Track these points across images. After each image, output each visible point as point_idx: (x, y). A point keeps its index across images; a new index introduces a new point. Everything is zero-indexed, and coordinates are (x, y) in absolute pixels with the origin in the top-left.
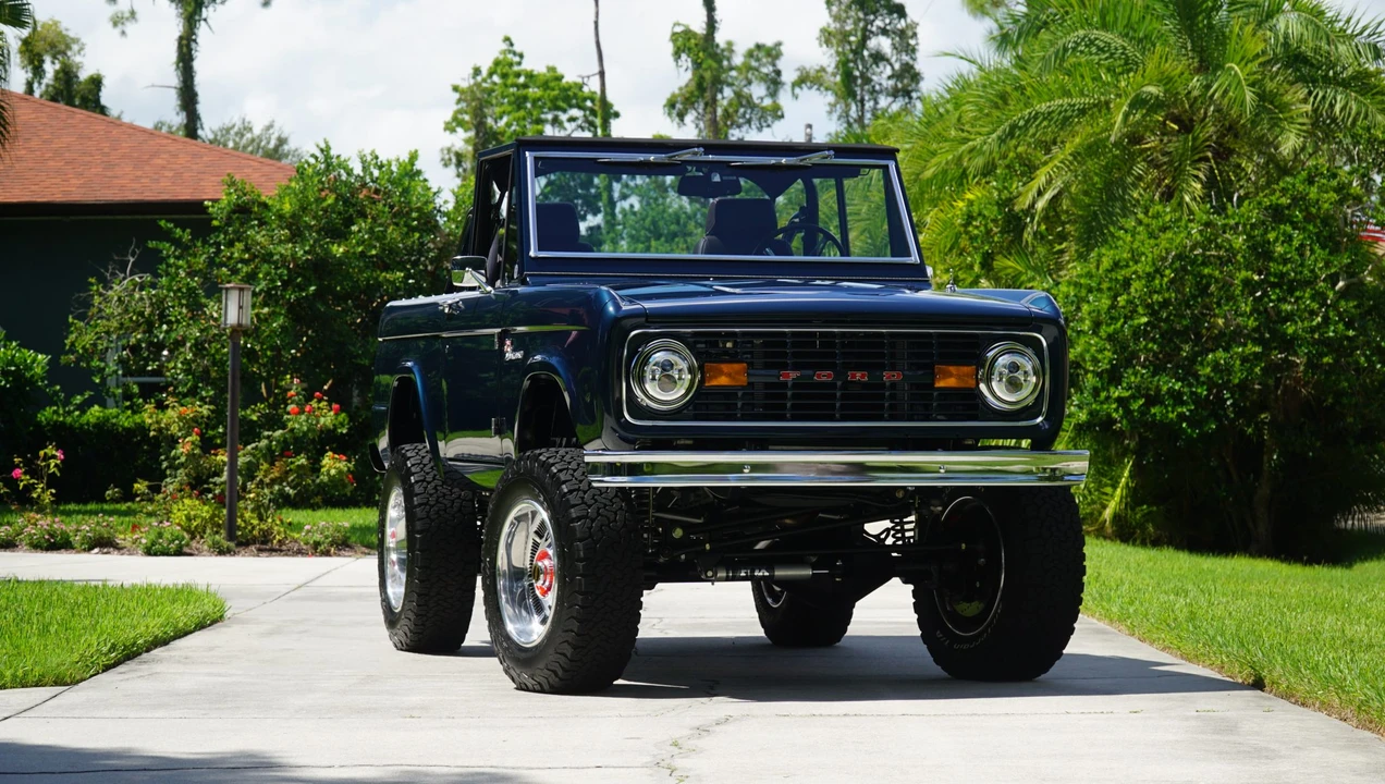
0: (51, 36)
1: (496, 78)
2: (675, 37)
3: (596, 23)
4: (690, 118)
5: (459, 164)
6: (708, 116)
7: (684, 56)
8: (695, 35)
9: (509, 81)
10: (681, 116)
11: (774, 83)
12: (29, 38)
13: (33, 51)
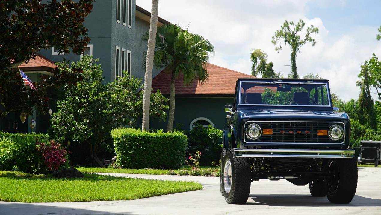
0: (258, 53)
1: (371, 64)
5: (360, 85)
9: (375, 64)
12: (253, 53)
13: (254, 56)
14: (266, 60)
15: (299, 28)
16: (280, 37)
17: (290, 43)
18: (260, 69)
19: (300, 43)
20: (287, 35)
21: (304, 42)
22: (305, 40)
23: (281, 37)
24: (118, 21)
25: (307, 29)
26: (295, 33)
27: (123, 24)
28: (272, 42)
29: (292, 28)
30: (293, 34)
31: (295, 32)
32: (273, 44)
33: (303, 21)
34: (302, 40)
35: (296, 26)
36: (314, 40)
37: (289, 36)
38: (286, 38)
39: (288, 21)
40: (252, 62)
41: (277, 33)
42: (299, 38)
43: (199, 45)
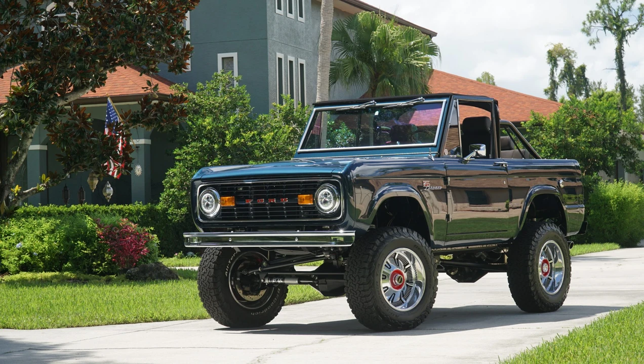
12: (550, 50)
13: (551, 56)
14: (573, 62)
15: (626, 6)
16: (595, 21)
17: (613, 31)
18: (563, 77)
19: (630, 31)
20: (607, 19)
21: (636, 29)
22: (637, 26)
23: (597, 21)
24: (278, 11)
25: (639, 6)
26: (619, 14)
27: (289, 15)
28: (583, 30)
29: (615, 6)
30: (617, 16)
31: (620, 12)
32: (584, 35)
34: (632, 26)
35: (621, 3)
37: (610, 20)
38: (605, 23)
40: (548, 65)
41: (590, 16)
42: (627, 23)
43: (415, 46)
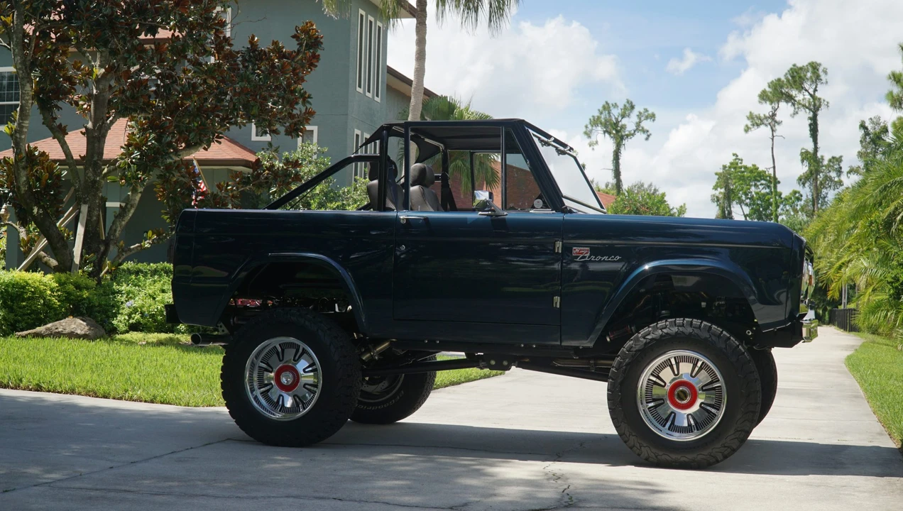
1: (732, 169)
2: (802, 154)
3: (772, 148)
4: (807, 185)
5: (718, 200)
6: (814, 184)
7: (805, 161)
8: (810, 153)
9: (738, 170)
10: (804, 184)
11: (839, 171)
15: (625, 113)
16: (597, 125)
17: (612, 135)
19: (627, 136)
20: (608, 123)
21: (633, 135)
22: (635, 131)
25: (638, 114)
28: (585, 133)
29: (616, 113)
30: (616, 122)
31: (620, 119)
32: (586, 136)
33: (631, 103)
34: (630, 131)
35: (621, 110)
36: (648, 131)
37: (610, 124)
38: (605, 127)
39: (609, 102)
41: (592, 120)
42: (626, 128)
